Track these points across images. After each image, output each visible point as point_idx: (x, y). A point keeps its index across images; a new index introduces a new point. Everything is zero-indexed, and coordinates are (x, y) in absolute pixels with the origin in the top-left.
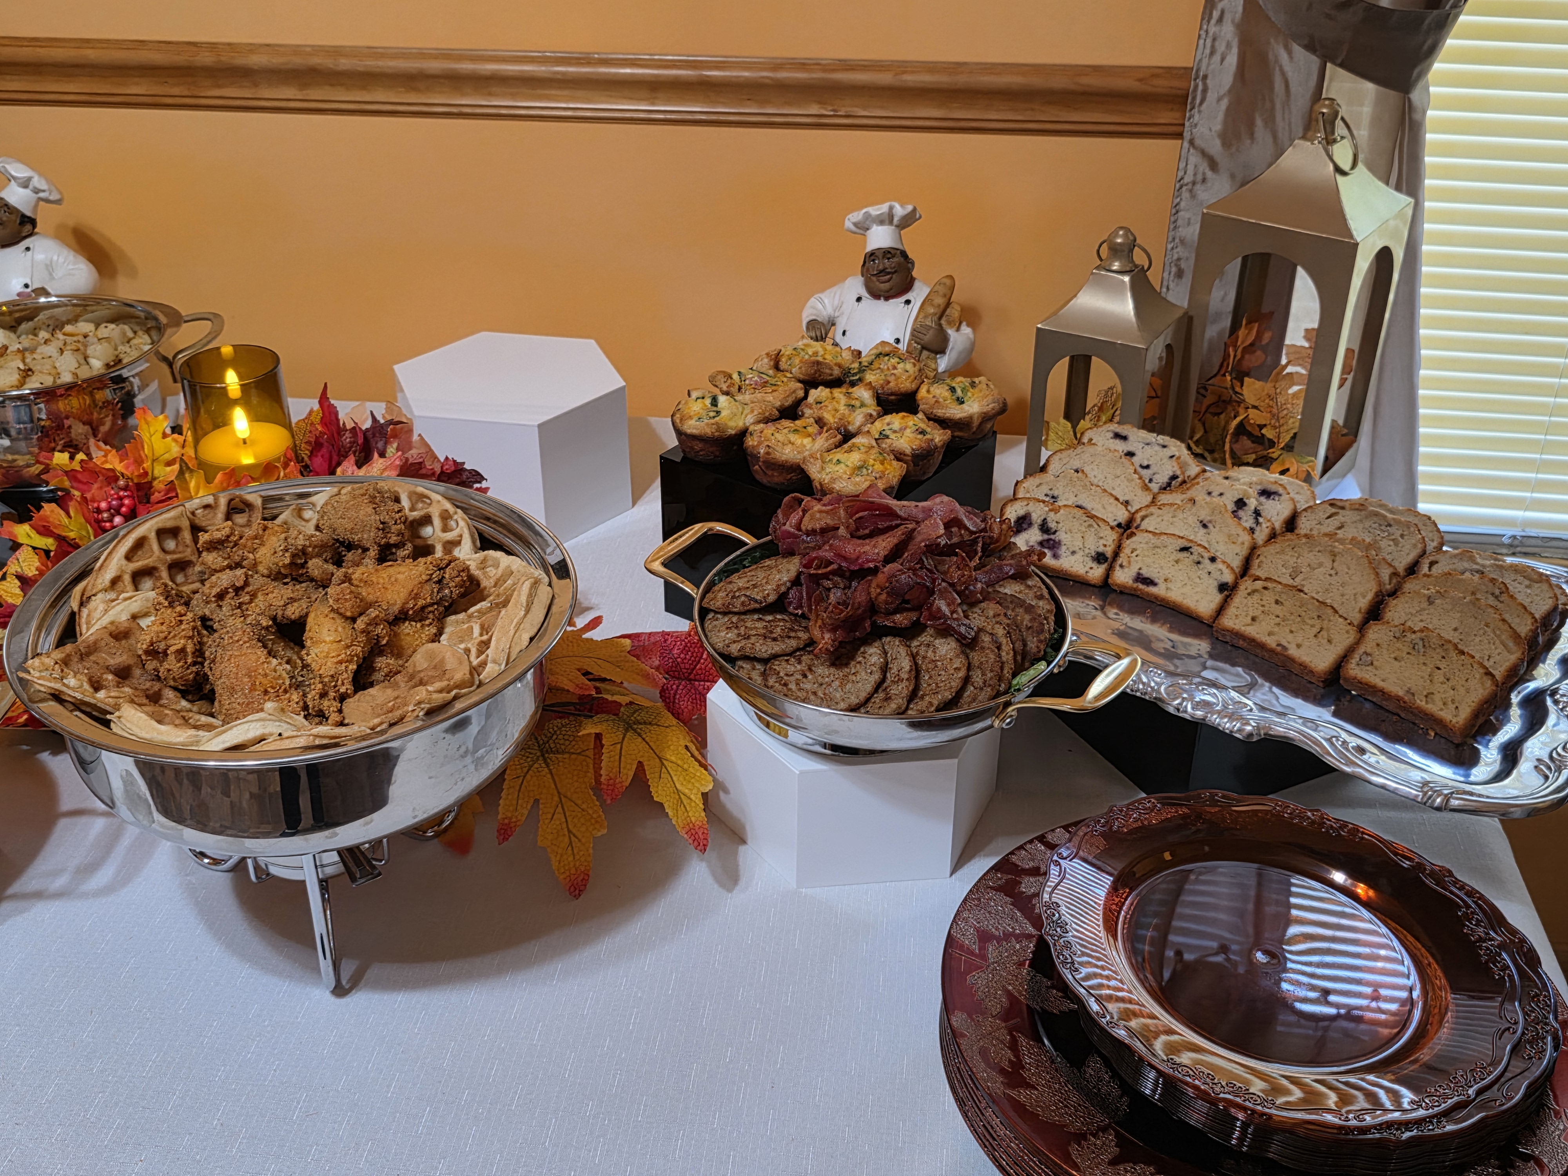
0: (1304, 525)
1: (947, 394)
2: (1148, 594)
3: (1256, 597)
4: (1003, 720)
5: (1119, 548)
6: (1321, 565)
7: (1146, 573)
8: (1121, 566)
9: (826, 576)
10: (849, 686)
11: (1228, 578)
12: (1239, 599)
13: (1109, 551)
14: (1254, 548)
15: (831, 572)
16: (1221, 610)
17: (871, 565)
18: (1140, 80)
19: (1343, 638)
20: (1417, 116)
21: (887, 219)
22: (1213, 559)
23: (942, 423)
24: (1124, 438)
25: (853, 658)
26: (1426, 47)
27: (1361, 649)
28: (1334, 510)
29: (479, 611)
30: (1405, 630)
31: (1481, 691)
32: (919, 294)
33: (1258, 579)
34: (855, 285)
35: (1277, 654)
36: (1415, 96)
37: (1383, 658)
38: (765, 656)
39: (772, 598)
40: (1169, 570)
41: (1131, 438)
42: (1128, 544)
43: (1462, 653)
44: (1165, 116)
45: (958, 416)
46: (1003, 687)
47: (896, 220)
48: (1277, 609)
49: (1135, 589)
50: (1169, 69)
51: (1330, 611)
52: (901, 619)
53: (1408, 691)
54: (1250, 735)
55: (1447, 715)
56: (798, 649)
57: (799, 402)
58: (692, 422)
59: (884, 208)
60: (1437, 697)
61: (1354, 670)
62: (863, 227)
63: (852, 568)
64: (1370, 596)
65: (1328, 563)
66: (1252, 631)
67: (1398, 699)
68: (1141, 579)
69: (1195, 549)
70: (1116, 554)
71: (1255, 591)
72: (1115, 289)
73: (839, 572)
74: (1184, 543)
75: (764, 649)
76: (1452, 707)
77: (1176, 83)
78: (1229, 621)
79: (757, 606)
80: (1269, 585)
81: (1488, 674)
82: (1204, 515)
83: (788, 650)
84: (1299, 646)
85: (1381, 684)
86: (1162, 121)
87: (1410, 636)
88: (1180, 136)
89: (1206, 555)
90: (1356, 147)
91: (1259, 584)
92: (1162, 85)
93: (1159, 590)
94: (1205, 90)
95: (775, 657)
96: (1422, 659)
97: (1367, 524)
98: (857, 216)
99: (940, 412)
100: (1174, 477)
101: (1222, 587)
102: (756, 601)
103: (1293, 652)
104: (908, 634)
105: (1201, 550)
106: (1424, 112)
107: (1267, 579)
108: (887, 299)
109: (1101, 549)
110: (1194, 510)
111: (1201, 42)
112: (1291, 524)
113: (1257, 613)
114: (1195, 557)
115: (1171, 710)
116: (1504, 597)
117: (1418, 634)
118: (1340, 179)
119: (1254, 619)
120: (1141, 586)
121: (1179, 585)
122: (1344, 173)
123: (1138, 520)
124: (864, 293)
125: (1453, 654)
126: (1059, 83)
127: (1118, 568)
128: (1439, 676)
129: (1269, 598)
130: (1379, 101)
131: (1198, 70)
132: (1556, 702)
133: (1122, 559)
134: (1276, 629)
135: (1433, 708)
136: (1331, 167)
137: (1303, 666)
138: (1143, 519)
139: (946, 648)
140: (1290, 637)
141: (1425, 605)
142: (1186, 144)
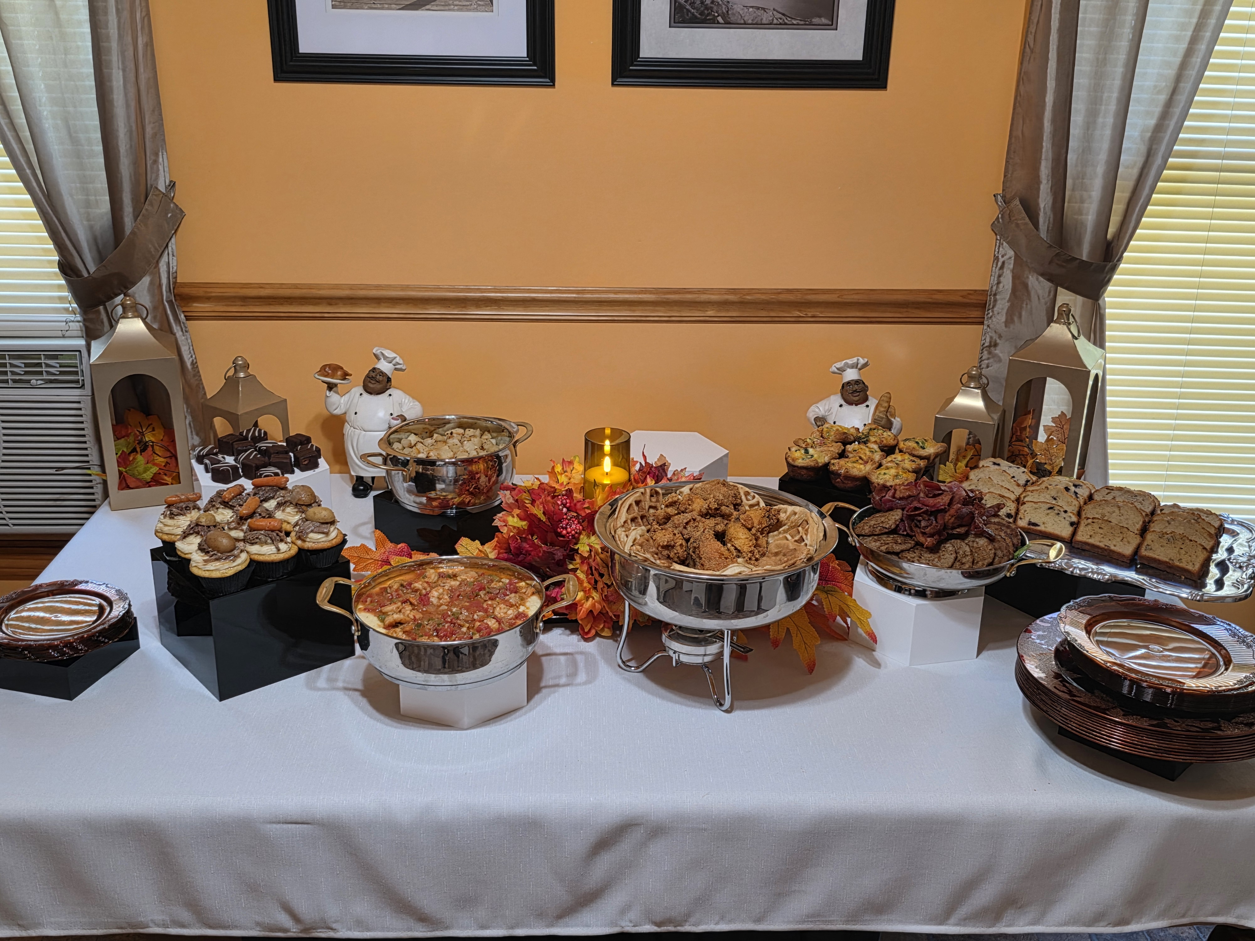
0: (1096, 497)
1: (915, 445)
2: (1036, 530)
3: (1090, 527)
4: (1011, 573)
5: (1018, 510)
6: (1114, 512)
7: (1033, 521)
8: (1021, 519)
9: (919, 515)
10: (942, 560)
11: (1074, 519)
12: (1082, 528)
13: (1013, 513)
14: (1080, 507)
15: (922, 513)
16: (1074, 533)
17: (942, 507)
18: (962, 296)
19: (1136, 540)
20: (1102, 312)
21: (853, 366)
22: (1066, 512)
23: (921, 458)
24: (999, 465)
25: (939, 549)
26: (1107, 279)
27: (1145, 543)
28: (1109, 491)
29: (784, 530)
30: (1162, 535)
31: (1202, 556)
32: (872, 402)
33: (1088, 518)
34: (837, 399)
35: (1106, 550)
36: (1100, 302)
37: (1155, 546)
38: (899, 551)
39: (893, 527)
40: (1045, 519)
41: (1001, 464)
42: (1022, 508)
43: (1191, 541)
44: (975, 313)
45: (925, 454)
46: (1011, 557)
47: (859, 366)
48: (1101, 531)
49: (1030, 529)
50: (975, 291)
51: (1126, 530)
52: (962, 530)
53: (1170, 559)
54: (1108, 580)
55: (1190, 567)
56: (911, 548)
57: (844, 451)
58: (800, 461)
59: (855, 360)
60: (1183, 560)
61: (1144, 552)
62: (842, 370)
63: (933, 509)
64: (1141, 523)
65: (1117, 510)
66: (1091, 541)
67: (1166, 562)
68: (1030, 523)
69: (1056, 508)
70: (1017, 513)
71: (1088, 524)
72: (974, 395)
73: (926, 512)
74: (1049, 506)
75: (897, 548)
76: (1191, 564)
77: (980, 298)
78: (1080, 537)
79: (887, 530)
80: (1094, 520)
81: (1205, 548)
82: (1054, 494)
83: (908, 548)
84: (1115, 546)
85: (1157, 557)
86: (972, 316)
87: (1166, 536)
88: (982, 323)
89: (1062, 510)
90: (1078, 326)
91: (1090, 521)
92: (973, 299)
93: (1042, 528)
94: (995, 301)
95: (902, 551)
96: (1173, 546)
97: (1126, 496)
98: (839, 365)
99: (916, 453)
100: (1028, 481)
101: (1072, 524)
102: (886, 528)
103: (1112, 548)
104: (962, 537)
105: (1058, 508)
106: (1105, 309)
107: (1093, 518)
108: (856, 405)
109: (1009, 512)
110: (1048, 492)
111: (992, 278)
112: (1091, 497)
113: (1092, 533)
114: (1056, 512)
115: (1068, 572)
116: (1199, 520)
117: (1170, 535)
118: (1075, 341)
119: (1091, 536)
120: (1032, 527)
121: (1050, 525)
122: (1076, 339)
123: (1022, 498)
124: (843, 403)
125: (1187, 541)
126: (922, 298)
127: (1019, 520)
128: (1183, 552)
129: (1096, 526)
130: (1084, 304)
131: (991, 292)
132: (1232, 563)
133: (1020, 515)
134: (1102, 540)
135: (1183, 565)
136: (1070, 336)
137: (1119, 554)
138: (1024, 497)
139: (982, 542)
140: (1110, 542)
141: (1167, 524)
142: (985, 327)
